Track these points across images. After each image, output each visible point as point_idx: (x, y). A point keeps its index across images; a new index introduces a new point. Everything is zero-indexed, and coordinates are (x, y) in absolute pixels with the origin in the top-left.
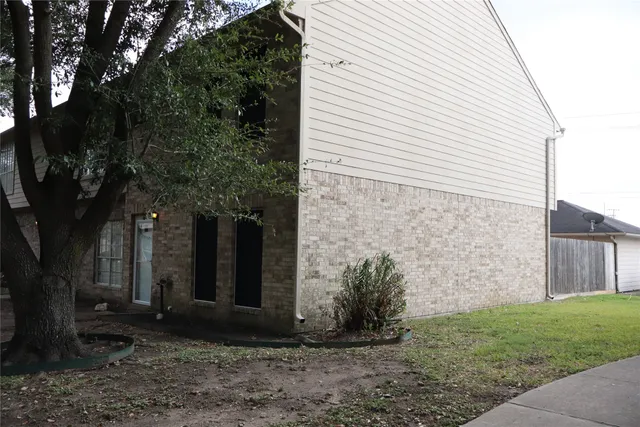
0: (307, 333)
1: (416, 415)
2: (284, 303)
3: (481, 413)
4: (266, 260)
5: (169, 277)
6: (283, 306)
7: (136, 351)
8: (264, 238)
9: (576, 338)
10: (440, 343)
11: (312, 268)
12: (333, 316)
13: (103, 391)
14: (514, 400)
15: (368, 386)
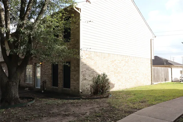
0: (83, 95)
1: (109, 117)
2: (77, 87)
3: (126, 116)
4: (72, 75)
5: (45, 80)
6: (76, 88)
7: (35, 101)
8: (71, 69)
9: (156, 95)
10: (119, 97)
11: (84, 78)
12: (90, 91)
13: (26, 113)
14: (135, 113)
15: (97, 110)
